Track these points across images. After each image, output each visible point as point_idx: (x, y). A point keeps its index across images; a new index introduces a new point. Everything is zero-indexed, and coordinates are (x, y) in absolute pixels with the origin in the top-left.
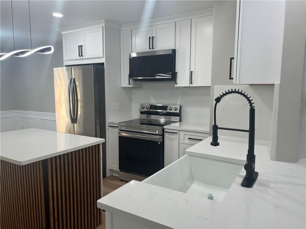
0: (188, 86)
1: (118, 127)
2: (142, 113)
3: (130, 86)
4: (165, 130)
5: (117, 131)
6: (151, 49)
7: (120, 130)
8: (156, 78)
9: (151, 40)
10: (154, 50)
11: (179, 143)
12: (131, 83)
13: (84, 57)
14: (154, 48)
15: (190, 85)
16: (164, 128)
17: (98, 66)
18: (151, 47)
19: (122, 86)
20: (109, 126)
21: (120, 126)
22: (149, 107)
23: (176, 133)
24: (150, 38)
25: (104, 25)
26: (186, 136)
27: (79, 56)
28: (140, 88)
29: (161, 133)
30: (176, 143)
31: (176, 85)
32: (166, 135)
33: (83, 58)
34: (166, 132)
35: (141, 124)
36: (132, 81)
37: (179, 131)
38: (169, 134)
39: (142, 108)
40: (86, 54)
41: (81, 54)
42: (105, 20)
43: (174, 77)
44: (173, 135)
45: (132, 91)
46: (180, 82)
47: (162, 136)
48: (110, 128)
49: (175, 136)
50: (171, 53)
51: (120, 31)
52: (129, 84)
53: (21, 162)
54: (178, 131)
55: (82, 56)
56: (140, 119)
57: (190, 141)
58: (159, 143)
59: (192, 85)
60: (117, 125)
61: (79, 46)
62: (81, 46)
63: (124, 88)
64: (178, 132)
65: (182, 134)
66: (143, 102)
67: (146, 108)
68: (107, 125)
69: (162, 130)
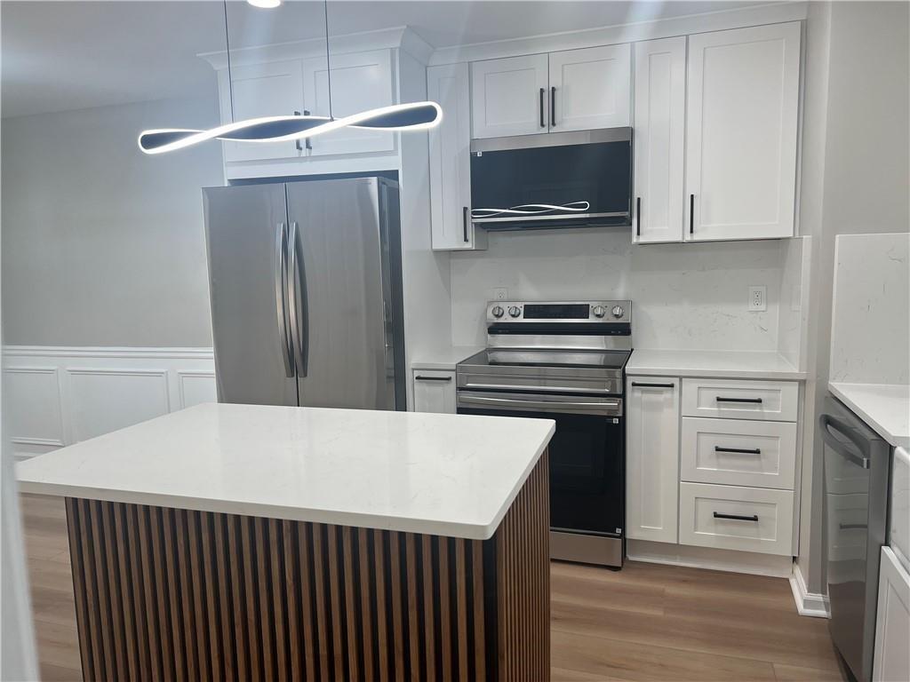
0: (679, 240)
1: (449, 378)
4: (631, 380)
9: (546, 96)
10: (557, 129)
11: (680, 417)
12: (470, 236)
13: (314, 153)
14: (557, 124)
15: (683, 238)
16: (626, 372)
17: (386, 180)
18: (547, 121)
20: (415, 378)
21: (463, 377)
23: (672, 386)
24: (542, 91)
25: (397, 44)
26: (704, 392)
27: (298, 147)
30: (668, 416)
31: (638, 238)
32: (633, 394)
33: (312, 154)
34: (633, 384)
36: (472, 229)
37: (681, 380)
38: (642, 392)
39: (496, 315)
40: (324, 142)
41: (304, 142)
42: (408, 26)
45: (452, 261)
47: (617, 399)
48: (419, 385)
49: (666, 395)
50: (629, 139)
51: (426, 67)
52: (466, 240)
54: (678, 379)
55: (307, 147)
57: (719, 407)
58: (616, 421)
59: (692, 237)
60: (449, 374)
64: (676, 381)
65: (690, 387)
66: (494, 295)
67: (512, 316)
68: (409, 375)
69: (622, 380)
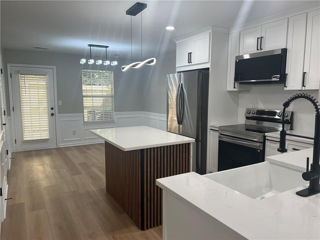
0: (300, 89)
1: (218, 130)
2: (248, 118)
3: (236, 90)
4: (267, 138)
5: (217, 134)
6: (259, 50)
7: (221, 134)
8: (273, 80)
9: (260, 40)
10: (262, 51)
12: (236, 86)
13: (192, 63)
14: (262, 49)
15: (302, 88)
16: (265, 135)
17: (203, 71)
18: (259, 48)
19: (228, 89)
20: (210, 129)
21: (220, 130)
22: (255, 112)
24: (258, 38)
25: (211, 31)
26: (290, 145)
27: (188, 62)
28: (248, 91)
29: (262, 141)
31: (286, 88)
32: (267, 143)
34: (268, 140)
35: (247, 130)
36: (237, 84)
38: (270, 143)
39: (247, 113)
40: (194, 60)
41: (190, 61)
42: (212, 26)
43: (283, 79)
44: (276, 144)
45: (240, 94)
46: (290, 84)
47: (262, 144)
48: (212, 132)
50: (281, 53)
51: (229, 34)
52: (234, 88)
53: (124, 148)
55: (190, 62)
56: (245, 125)
58: (259, 151)
59: (305, 88)
60: (218, 129)
61: (189, 53)
62: (191, 53)
63: (230, 92)
66: (250, 106)
67: (252, 113)
68: (209, 128)
69: (263, 138)
